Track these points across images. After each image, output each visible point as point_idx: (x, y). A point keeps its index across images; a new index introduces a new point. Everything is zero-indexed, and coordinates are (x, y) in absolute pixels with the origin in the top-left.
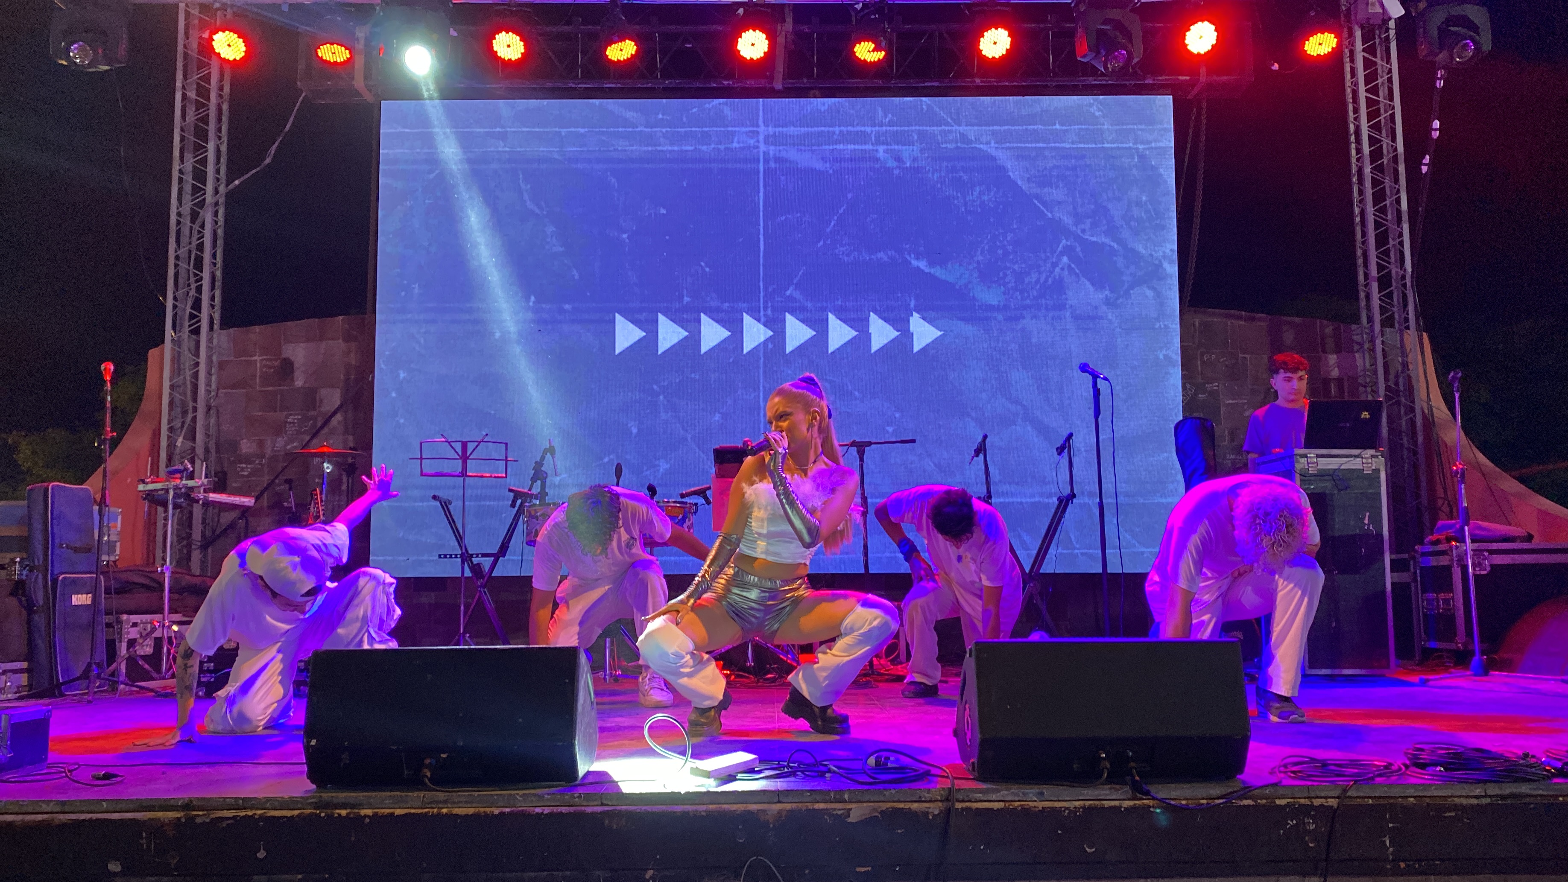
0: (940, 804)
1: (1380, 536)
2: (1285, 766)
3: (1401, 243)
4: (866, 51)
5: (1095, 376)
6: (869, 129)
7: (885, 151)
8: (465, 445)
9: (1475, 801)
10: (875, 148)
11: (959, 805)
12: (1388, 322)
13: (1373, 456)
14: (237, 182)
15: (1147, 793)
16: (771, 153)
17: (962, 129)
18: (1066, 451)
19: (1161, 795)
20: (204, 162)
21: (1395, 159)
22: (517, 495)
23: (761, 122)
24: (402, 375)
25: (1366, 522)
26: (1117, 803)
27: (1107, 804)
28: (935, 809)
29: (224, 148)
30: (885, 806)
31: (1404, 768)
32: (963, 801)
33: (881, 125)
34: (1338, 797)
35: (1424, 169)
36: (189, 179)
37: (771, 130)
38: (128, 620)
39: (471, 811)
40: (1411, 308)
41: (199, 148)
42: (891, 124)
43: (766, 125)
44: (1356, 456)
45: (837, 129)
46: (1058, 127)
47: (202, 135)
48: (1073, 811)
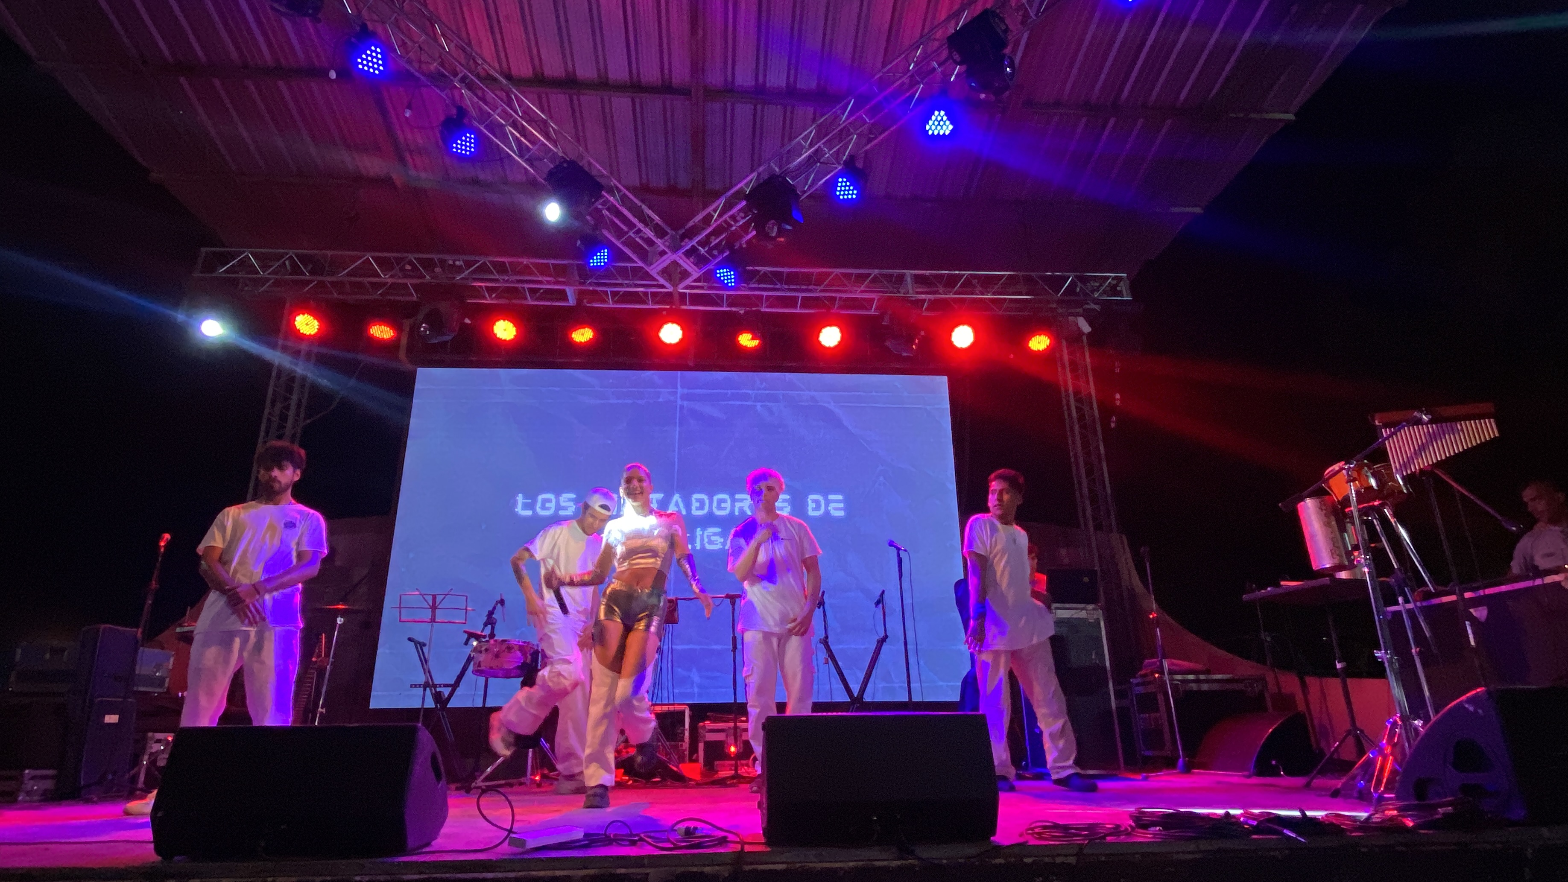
0: (729, 867)
1: (1105, 667)
2: (1032, 829)
3: (1102, 474)
4: (746, 340)
5: (899, 549)
6: (750, 392)
7: (761, 406)
8: (434, 597)
9: (1190, 857)
10: (754, 404)
11: (747, 868)
12: (1098, 527)
13: (1094, 609)
14: (308, 421)
15: (912, 853)
16: (685, 405)
17: (813, 393)
18: (881, 605)
19: (925, 855)
20: (287, 408)
21: (1094, 421)
22: (471, 635)
23: (679, 387)
24: (411, 555)
25: (1093, 657)
26: (885, 863)
27: (877, 864)
28: (725, 871)
29: (304, 401)
30: (680, 870)
31: (1130, 829)
32: (751, 864)
33: (759, 389)
34: (1076, 855)
35: (1113, 425)
36: (275, 419)
37: (685, 391)
38: (152, 738)
40: (1113, 517)
41: (286, 399)
42: (765, 389)
43: (682, 387)
44: (1083, 609)
45: (729, 392)
46: (874, 394)
47: (288, 389)
48: (848, 871)
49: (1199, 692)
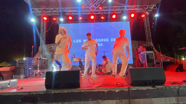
1: (154, 59)
3: (150, 34)
4: (102, 18)
14: (46, 32)
17: (111, 25)
21: (149, 27)
23: (93, 25)
29: (45, 29)
30: (121, 90)
32: (131, 89)
33: (104, 25)
34: (179, 87)
35: (152, 27)
36: (42, 31)
38: (35, 70)
39: (66, 92)
40: (151, 40)
44: (151, 52)
45: (100, 25)
47: (43, 28)
48: (145, 90)
49: (165, 62)
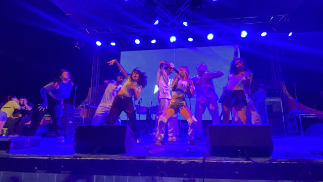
1: (282, 112)
4: (190, 40)
11: (206, 161)
13: (279, 99)
15: (251, 160)
19: (254, 160)
20: (97, 61)
23: (175, 52)
25: (279, 110)
27: (241, 162)
28: (201, 162)
29: (100, 60)
30: (189, 161)
36: (95, 64)
39: (103, 159)
40: (281, 77)
44: (276, 99)
48: (232, 163)
49: (306, 118)
